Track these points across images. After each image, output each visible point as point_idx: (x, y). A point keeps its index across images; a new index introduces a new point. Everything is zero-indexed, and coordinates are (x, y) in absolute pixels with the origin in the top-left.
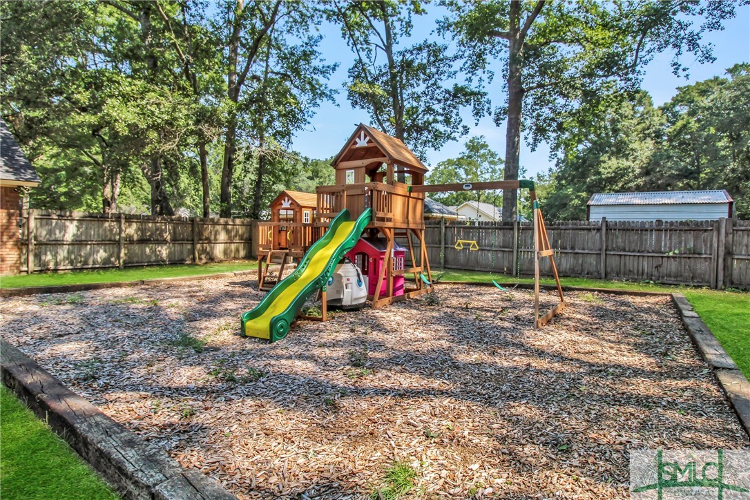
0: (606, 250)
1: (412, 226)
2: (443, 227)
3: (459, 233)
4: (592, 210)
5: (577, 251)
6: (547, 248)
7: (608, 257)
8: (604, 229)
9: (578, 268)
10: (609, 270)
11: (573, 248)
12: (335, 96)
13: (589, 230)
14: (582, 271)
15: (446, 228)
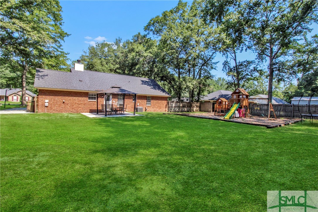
0: (294, 111)
1: (246, 105)
2: (251, 105)
3: (255, 106)
4: (292, 101)
5: (286, 111)
6: (272, 109)
7: (294, 113)
8: (293, 106)
9: (286, 115)
10: (294, 115)
11: (285, 110)
12: (216, 68)
13: (289, 106)
14: (288, 116)
15: (252, 105)
